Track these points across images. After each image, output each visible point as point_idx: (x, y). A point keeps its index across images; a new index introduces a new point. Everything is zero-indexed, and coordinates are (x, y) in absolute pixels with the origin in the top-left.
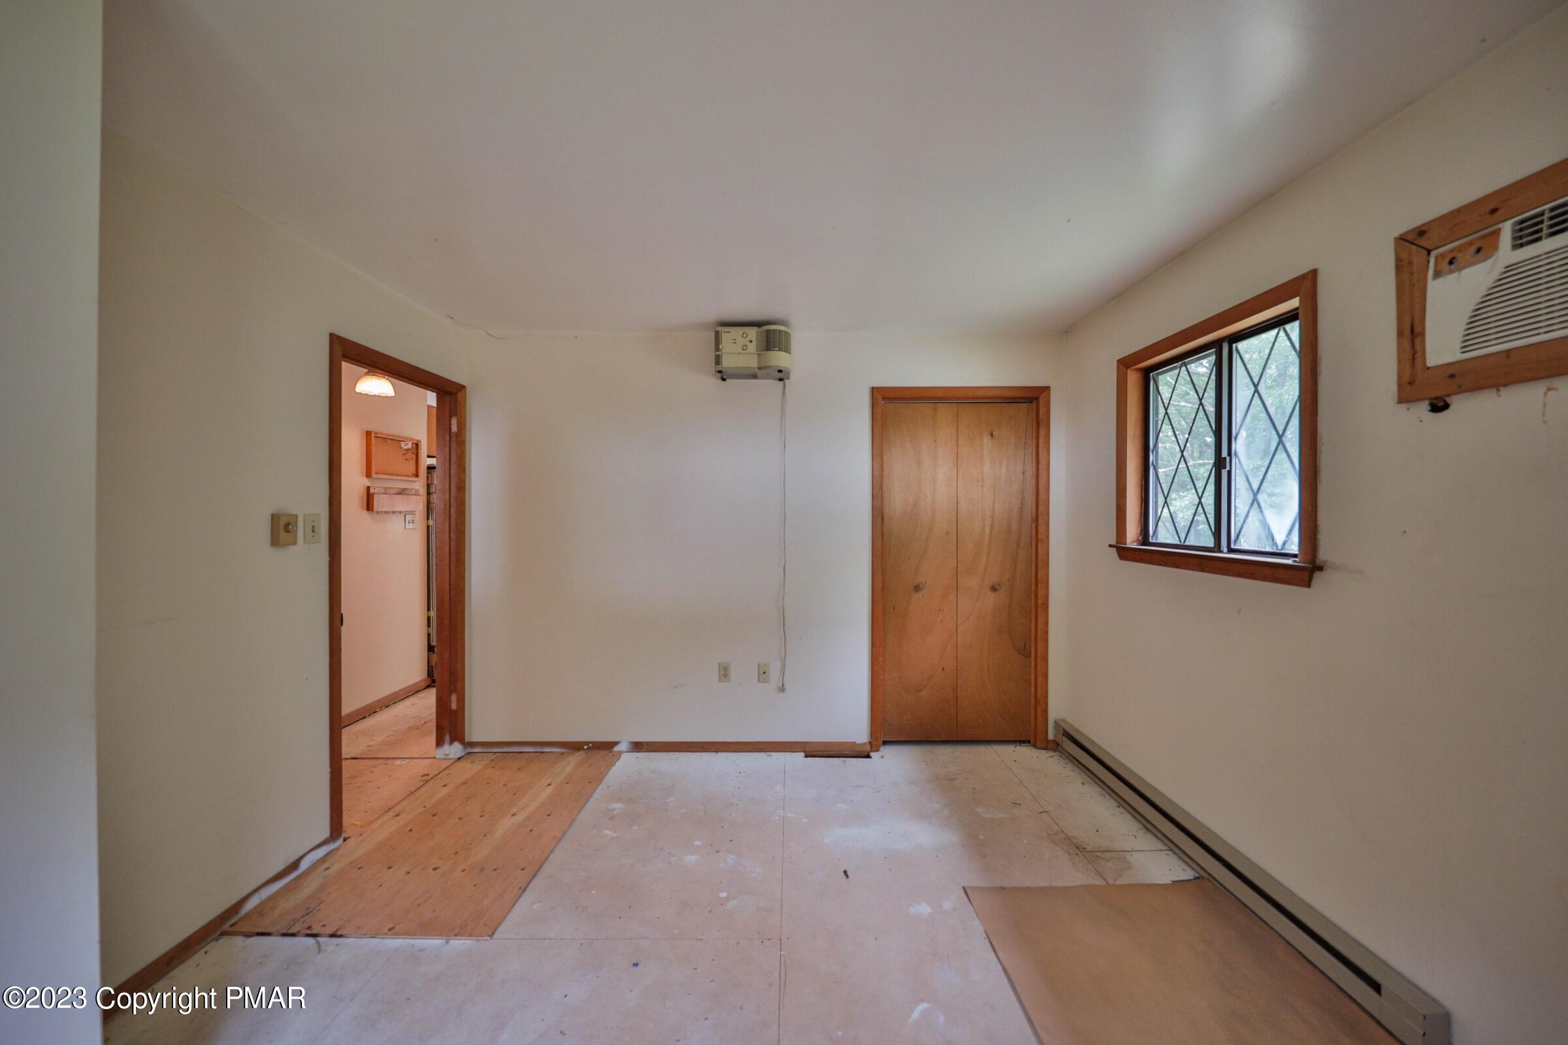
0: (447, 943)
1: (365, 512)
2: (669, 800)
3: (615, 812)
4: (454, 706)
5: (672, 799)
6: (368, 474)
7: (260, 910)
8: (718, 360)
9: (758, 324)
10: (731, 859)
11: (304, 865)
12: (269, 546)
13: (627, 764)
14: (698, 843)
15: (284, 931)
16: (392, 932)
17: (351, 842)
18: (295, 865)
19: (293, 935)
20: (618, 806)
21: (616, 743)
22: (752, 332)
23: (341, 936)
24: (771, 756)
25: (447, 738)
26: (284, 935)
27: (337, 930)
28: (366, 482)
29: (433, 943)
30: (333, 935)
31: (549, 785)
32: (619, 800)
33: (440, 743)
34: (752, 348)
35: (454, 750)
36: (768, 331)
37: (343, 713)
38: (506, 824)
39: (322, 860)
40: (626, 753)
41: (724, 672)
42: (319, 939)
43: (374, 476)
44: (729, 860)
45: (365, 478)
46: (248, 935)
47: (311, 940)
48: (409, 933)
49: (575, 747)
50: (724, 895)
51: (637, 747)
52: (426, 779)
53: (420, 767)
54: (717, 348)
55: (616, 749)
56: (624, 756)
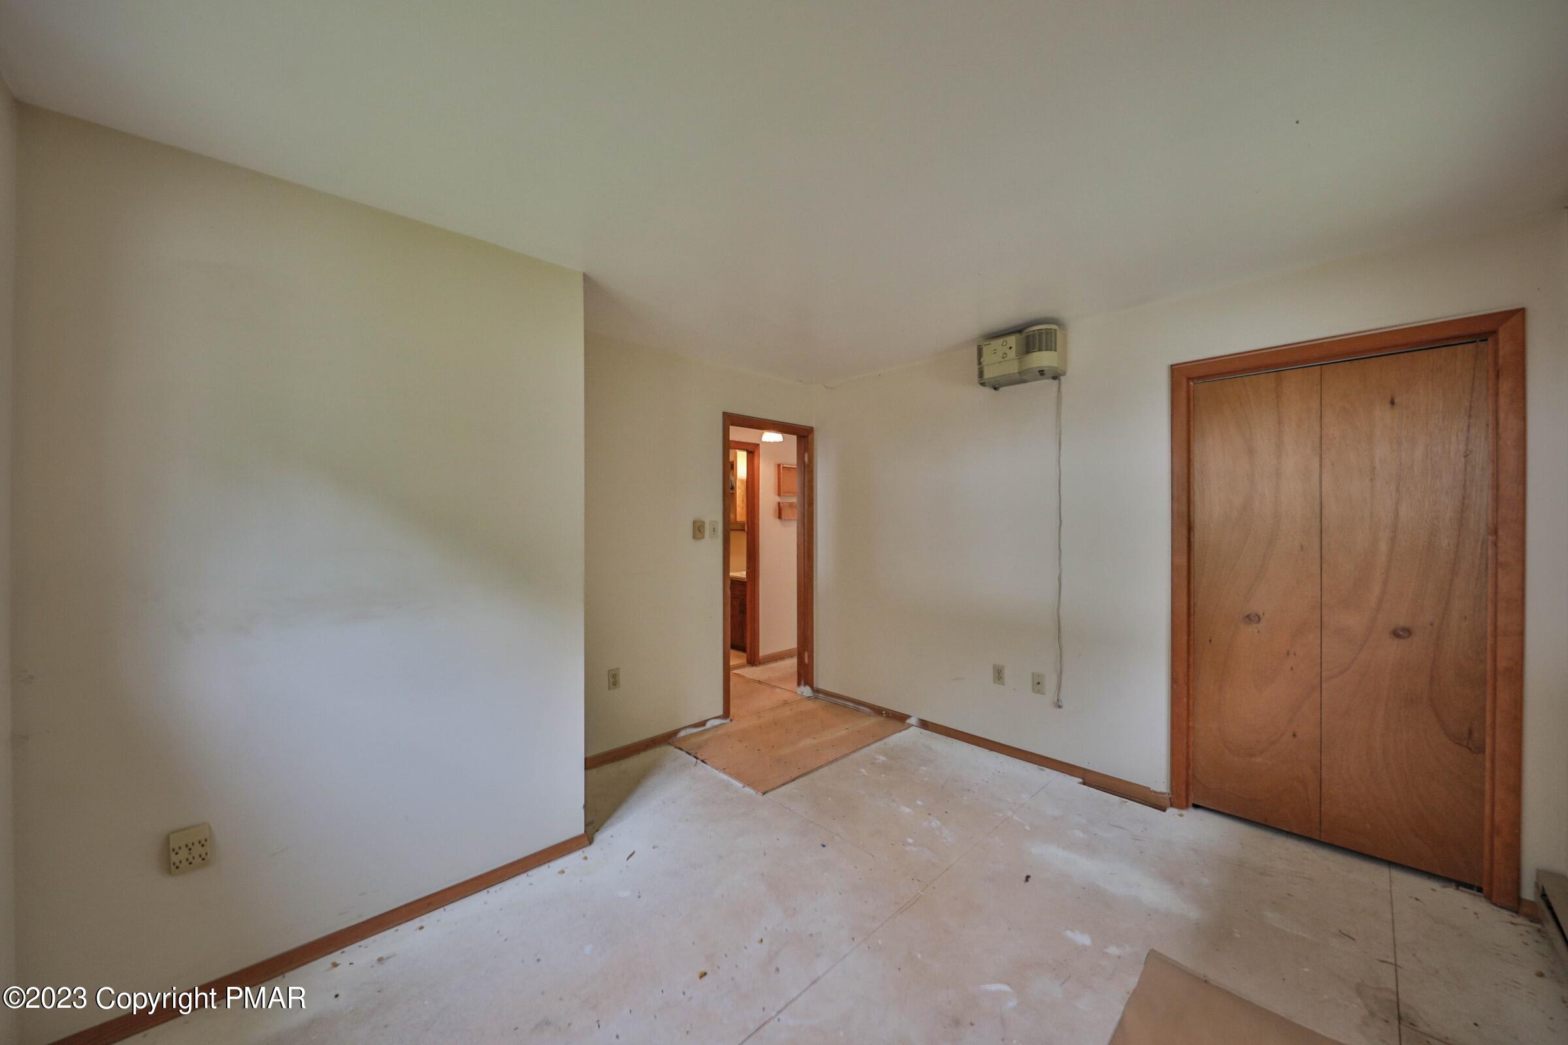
0: (744, 787)
1: (778, 520)
2: (921, 768)
3: (877, 761)
4: (806, 660)
5: (924, 768)
6: (779, 495)
7: (685, 738)
8: (981, 374)
9: (1017, 330)
10: (935, 823)
11: (709, 725)
12: (692, 539)
13: (912, 735)
14: (919, 803)
15: (687, 750)
16: (724, 770)
17: (734, 722)
18: (703, 723)
19: (690, 754)
20: (882, 758)
21: (909, 717)
22: (1012, 340)
23: (705, 763)
24: (1043, 770)
25: (803, 682)
26: (687, 753)
27: (707, 759)
28: (778, 499)
29: (738, 784)
30: (702, 761)
31: (847, 729)
32: (885, 755)
33: (799, 684)
34: (1012, 354)
35: (806, 691)
36: (1028, 337)
37: (760, 655)
38: (808, 742)
39: (717, 726)
40: (915, 728)
41: (999, 675)
42: (698, 761)
43: (782, 494)
44: (933, 823)
45: (777, 496)
46: (676, 747)
47: (695, 759)
48: (730, 775)
49: (878, 711)
50: (910, 841)
51: (924, 724)
52: (786, 703)
53: (787, 696)
54: (980, 363)
55: (908, 721)
56: (912, 729)
